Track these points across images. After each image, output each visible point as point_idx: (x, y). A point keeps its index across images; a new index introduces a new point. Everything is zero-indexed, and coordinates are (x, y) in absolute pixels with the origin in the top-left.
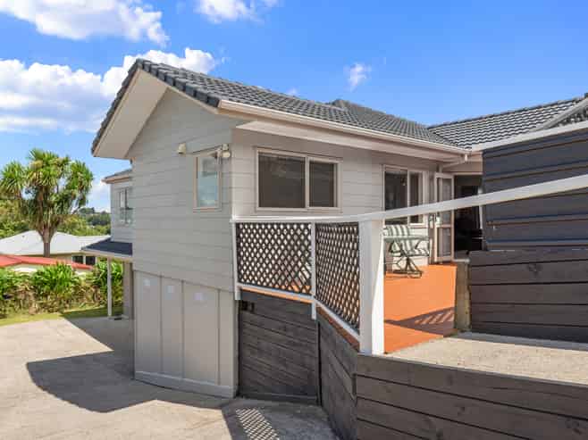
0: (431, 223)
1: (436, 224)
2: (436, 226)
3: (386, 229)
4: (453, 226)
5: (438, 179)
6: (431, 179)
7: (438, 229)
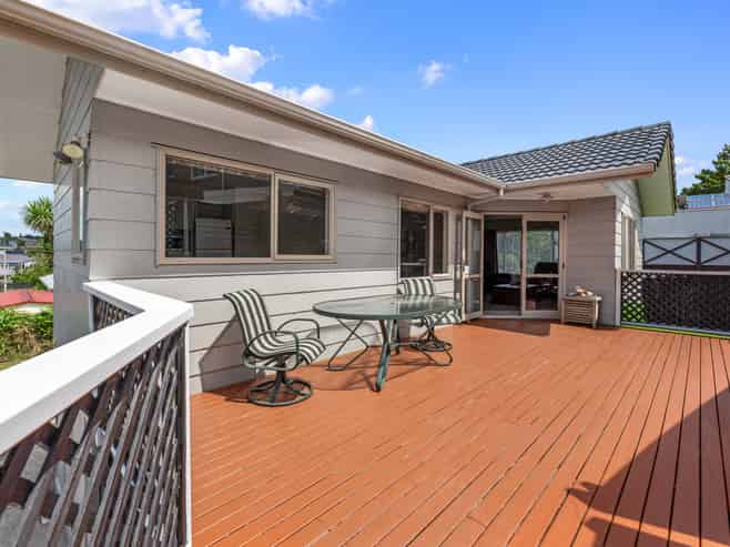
0: (458, 273)
1: (464, 274)
2: (464, 278)
3: (402, 283)
4: (482, 275)
5: (467, 219)
6: (459, 219)
7: (466, 280)
